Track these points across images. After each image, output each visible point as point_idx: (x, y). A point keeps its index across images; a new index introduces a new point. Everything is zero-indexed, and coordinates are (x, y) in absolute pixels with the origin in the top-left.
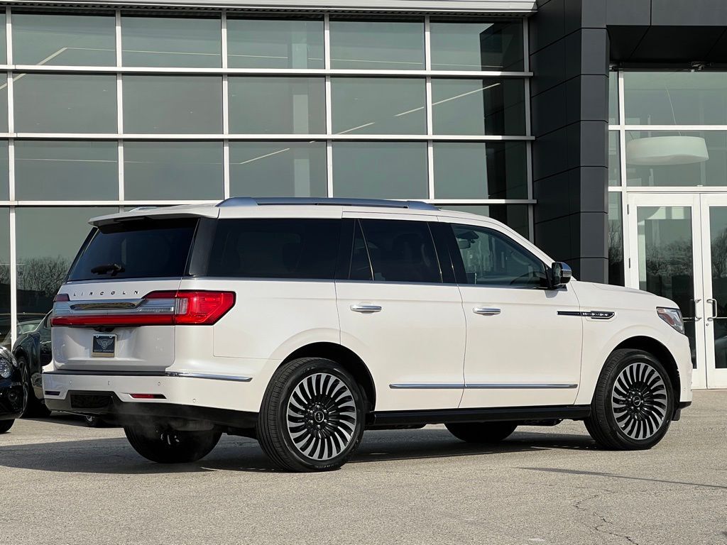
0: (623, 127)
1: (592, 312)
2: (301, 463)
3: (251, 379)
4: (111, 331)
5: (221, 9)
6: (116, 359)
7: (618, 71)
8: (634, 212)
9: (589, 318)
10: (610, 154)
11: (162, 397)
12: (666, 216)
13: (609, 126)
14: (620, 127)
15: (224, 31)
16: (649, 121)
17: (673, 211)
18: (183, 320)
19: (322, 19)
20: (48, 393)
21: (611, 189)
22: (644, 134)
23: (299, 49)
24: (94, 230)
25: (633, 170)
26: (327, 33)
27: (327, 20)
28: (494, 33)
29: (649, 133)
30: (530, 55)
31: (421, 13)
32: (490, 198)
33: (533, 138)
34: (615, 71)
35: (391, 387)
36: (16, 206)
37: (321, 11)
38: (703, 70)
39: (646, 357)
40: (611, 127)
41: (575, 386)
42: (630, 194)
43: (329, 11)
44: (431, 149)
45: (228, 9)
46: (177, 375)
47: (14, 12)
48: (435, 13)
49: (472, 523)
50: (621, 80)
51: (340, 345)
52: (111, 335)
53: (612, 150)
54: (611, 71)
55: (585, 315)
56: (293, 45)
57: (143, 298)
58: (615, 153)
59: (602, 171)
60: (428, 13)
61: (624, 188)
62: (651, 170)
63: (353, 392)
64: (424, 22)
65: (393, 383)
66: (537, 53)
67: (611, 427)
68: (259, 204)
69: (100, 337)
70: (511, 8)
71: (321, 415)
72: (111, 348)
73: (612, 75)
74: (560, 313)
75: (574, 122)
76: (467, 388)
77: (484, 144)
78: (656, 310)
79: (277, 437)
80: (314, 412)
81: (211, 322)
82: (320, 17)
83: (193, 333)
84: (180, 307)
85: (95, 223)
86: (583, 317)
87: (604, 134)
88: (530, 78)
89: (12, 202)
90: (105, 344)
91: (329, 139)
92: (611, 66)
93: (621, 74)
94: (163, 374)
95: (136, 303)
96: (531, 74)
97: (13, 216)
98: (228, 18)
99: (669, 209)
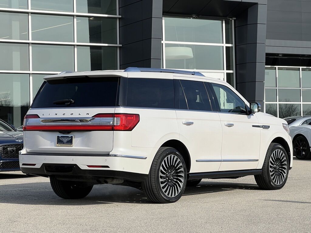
1: (263, 126)
2: (165, 199)
3: (146, 158)
4: (70, 133)
6: (73, 147)
9: (262, 128)
11: (108, 167)
14: (163, 42)
18: (118, 128)
20: (23, 164)
24: (45, 82)
30: (119, 8)
33: (121, 45)
35: (197, 161)
38: (196, 18)
39: (280, 147)
41: (257, 160)
44: (76, 49)
46: (115, 156)
50: (163, 21)
51: (179, 141)
52: (69, 135)
55: (261, 127)
57: (92, 117)
63: (183, 164)
65: (197, 159)
66: (123, 7)
67: (269, 179)
68: (141, 71)
69: (62, 137)
71: (171, 175)
72: (70, 142)
74: (253, 126)
75: (147, 39)
76: (223, 161)
78: (282, 125)
79: (156, 186)
80: (168, 174)
81: (130, 129)
83: (122, 135)
84: (117, 122)
85: (45, 79)
86: (260, 128)
90: (65, 140)
91: (31, 43)
93: (164, 18)
94: (108, 155)
95: (89, 120)
96: (120, 16)
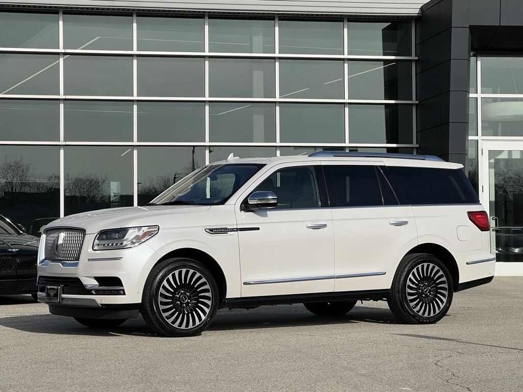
0: (479, 95)
5: (204, 12)
7: (477, 56)
8: (486, 154)
10: (470, 113)
12: (508, 157)
13: (470, 95)
14: (478, 95)
15: (207, 27)
16: (499, 91)
17: (513, 153)
19: (273, 19)
21: (470, 138)
22: (495, 100)
23: (258, 40)
25: (487, 124)
26: (277, 29)
27: (277, 20)
28: (392, 30)
29: (499, 100)
30: (416, 45)
31: (341, 15)
32: (387, 143)
33: (417, 102)
34: (475, 56)
36: (64, 145)
37: (273, 14)
40: (471, 95)
42: (484, 142)
43: (278, 14)
44: (347, 109)
45: (209, 12)
47: (65, 13)
48: (351, 16)
49: (364, 375)
50: (479, 63)
53: (471, 111)
54: (472, 56)
56: (254, 37)
58: (474, 112)
59: (465, 126)
60: (346, 16)
61: (479, 138)
62: (500, 124)
64: (343, 22)
66: (420, 44)
70: (403, 12)
73: (473, 59)
75: (445, 92)
77: (384, 106)
82: (272, 18)
87: (466, 100)
88: (416, 61)
89: (62, 143)
91: (278, 102)
92: (472, 53)
93: (479, 58)
96: (417, 58)
97: (62, 152)
98: (209, 18)
99: (510, 152)
